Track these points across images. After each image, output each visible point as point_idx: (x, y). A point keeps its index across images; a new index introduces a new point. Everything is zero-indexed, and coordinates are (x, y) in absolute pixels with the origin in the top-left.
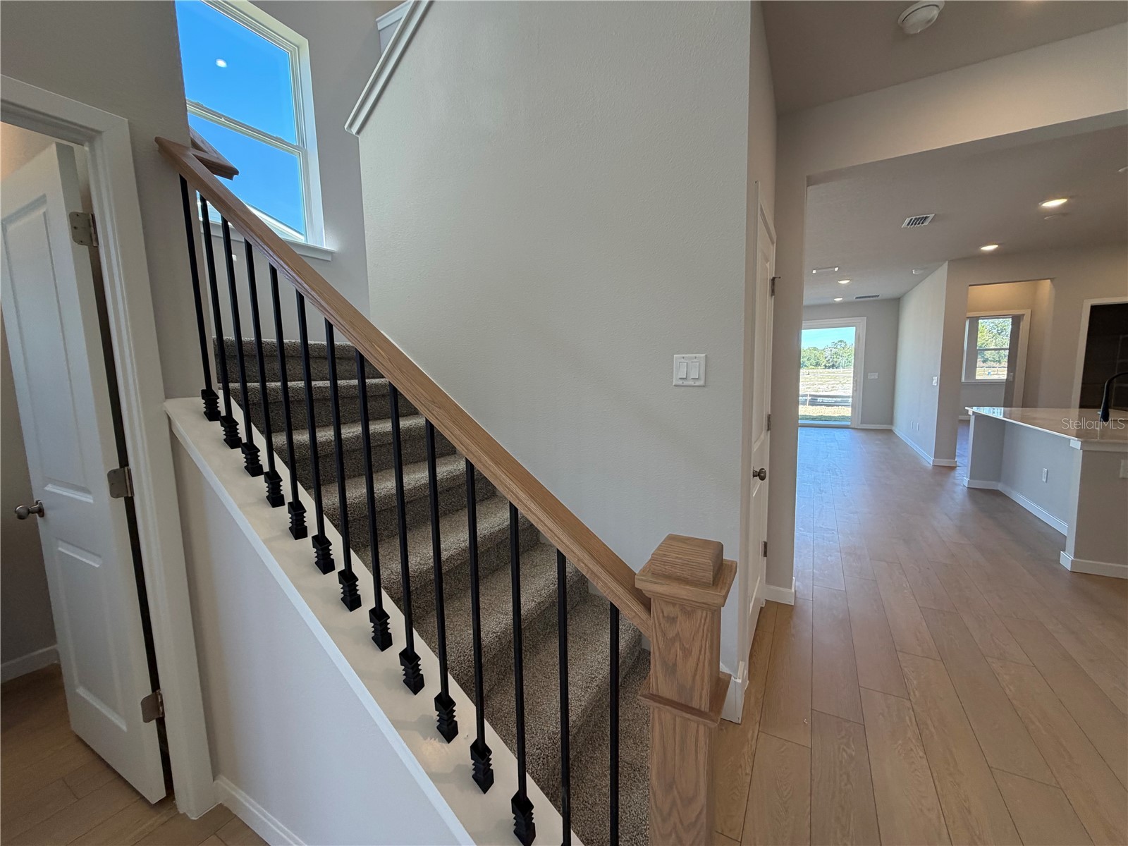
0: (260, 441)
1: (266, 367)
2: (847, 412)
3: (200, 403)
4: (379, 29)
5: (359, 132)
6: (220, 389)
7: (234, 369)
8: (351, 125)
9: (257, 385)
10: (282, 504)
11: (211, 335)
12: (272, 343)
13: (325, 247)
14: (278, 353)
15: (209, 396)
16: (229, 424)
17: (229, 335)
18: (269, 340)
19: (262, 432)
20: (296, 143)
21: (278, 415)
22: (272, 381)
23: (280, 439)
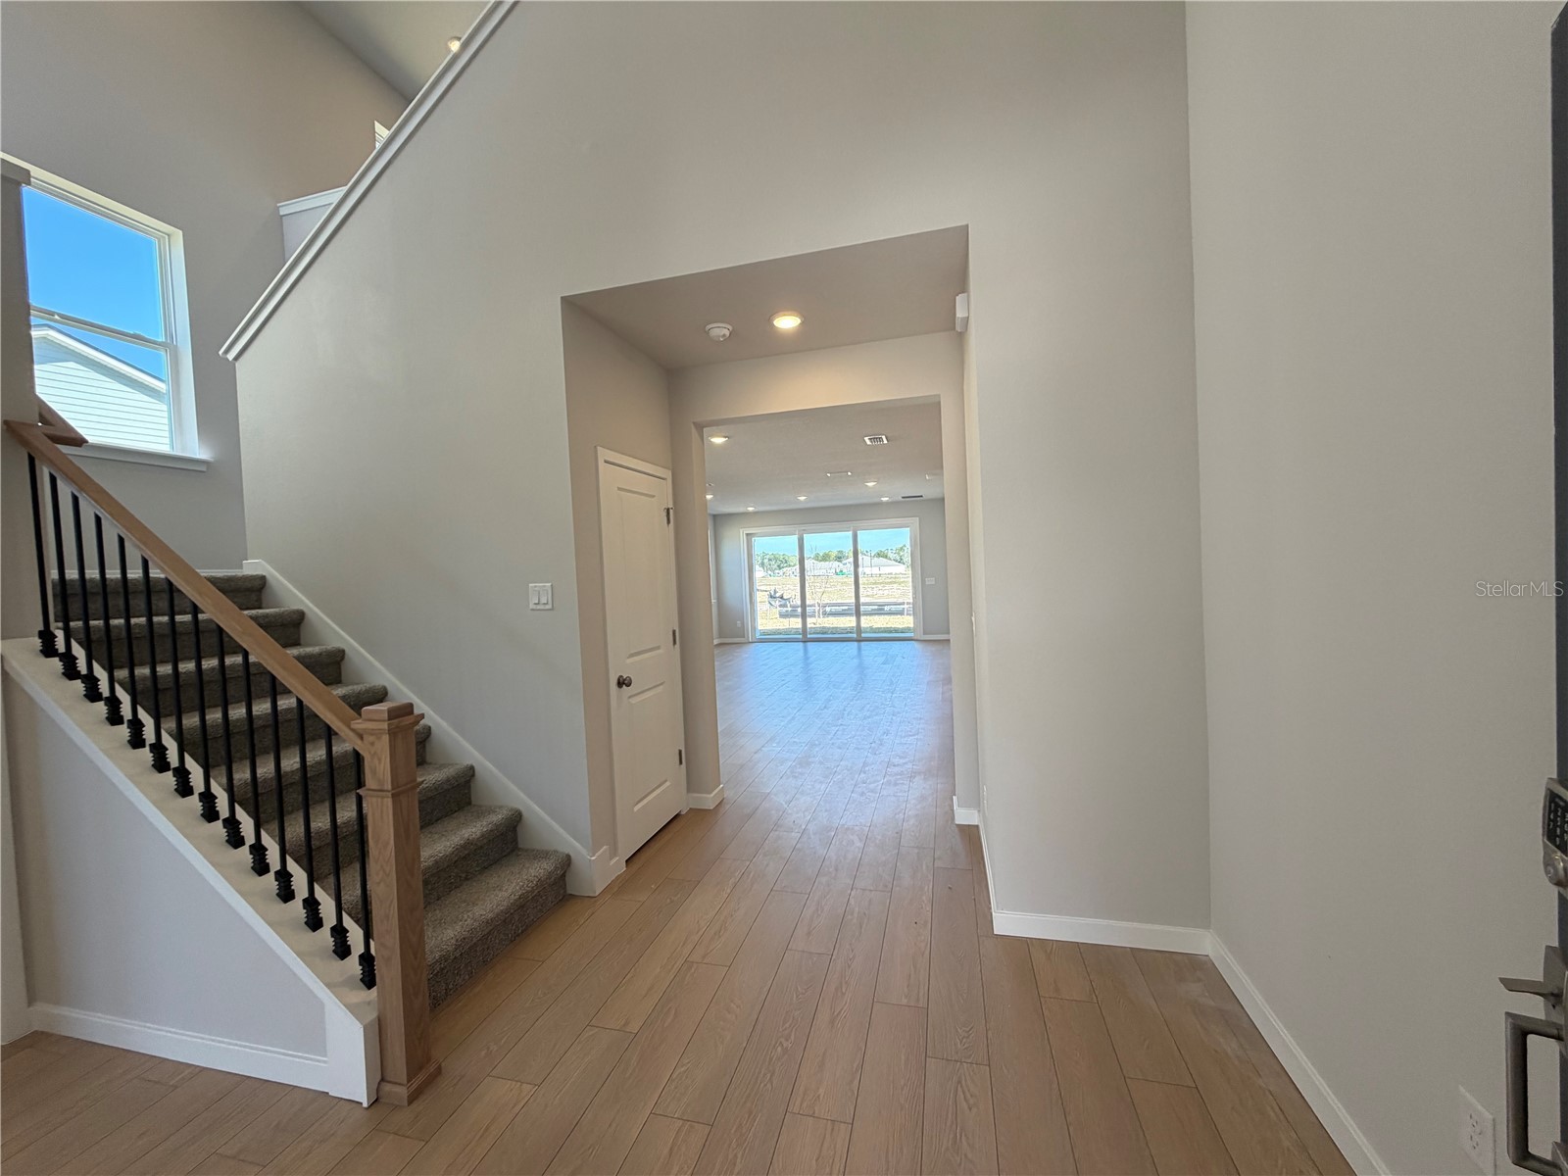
0: (100, 673)
1: (110, 604)
2: (907, 621)
3: (37, 642)
4: (281, 213)
5: (237, 358)
6: (58, 628)
7: (75, 607)
8: (227, 351)
9: (80, 624)
10: (122, 723)
11: (53, 574)
12: (117, 579)
13: (198, 456)
14: (121, 590)
15: (47, 637)
16: (68, 660)
17: (72, 574)
18: (113, 577)
19: (104, 668)
20: (161, 339)
21: (120, 652)
22: (115, 618)
23: (122, 674)
